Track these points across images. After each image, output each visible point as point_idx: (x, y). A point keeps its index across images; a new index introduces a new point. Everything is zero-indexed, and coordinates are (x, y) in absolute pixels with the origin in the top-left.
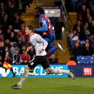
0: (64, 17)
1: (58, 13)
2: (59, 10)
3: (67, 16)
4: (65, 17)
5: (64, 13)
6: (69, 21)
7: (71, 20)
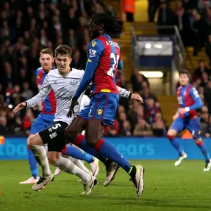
0: (178, 56)
1: (168, 47)
2: (170, 43)
3: (185, 54)
4: (180, 55)
5: (178, 48)
6: (188, 62)
7: (190, 60)
